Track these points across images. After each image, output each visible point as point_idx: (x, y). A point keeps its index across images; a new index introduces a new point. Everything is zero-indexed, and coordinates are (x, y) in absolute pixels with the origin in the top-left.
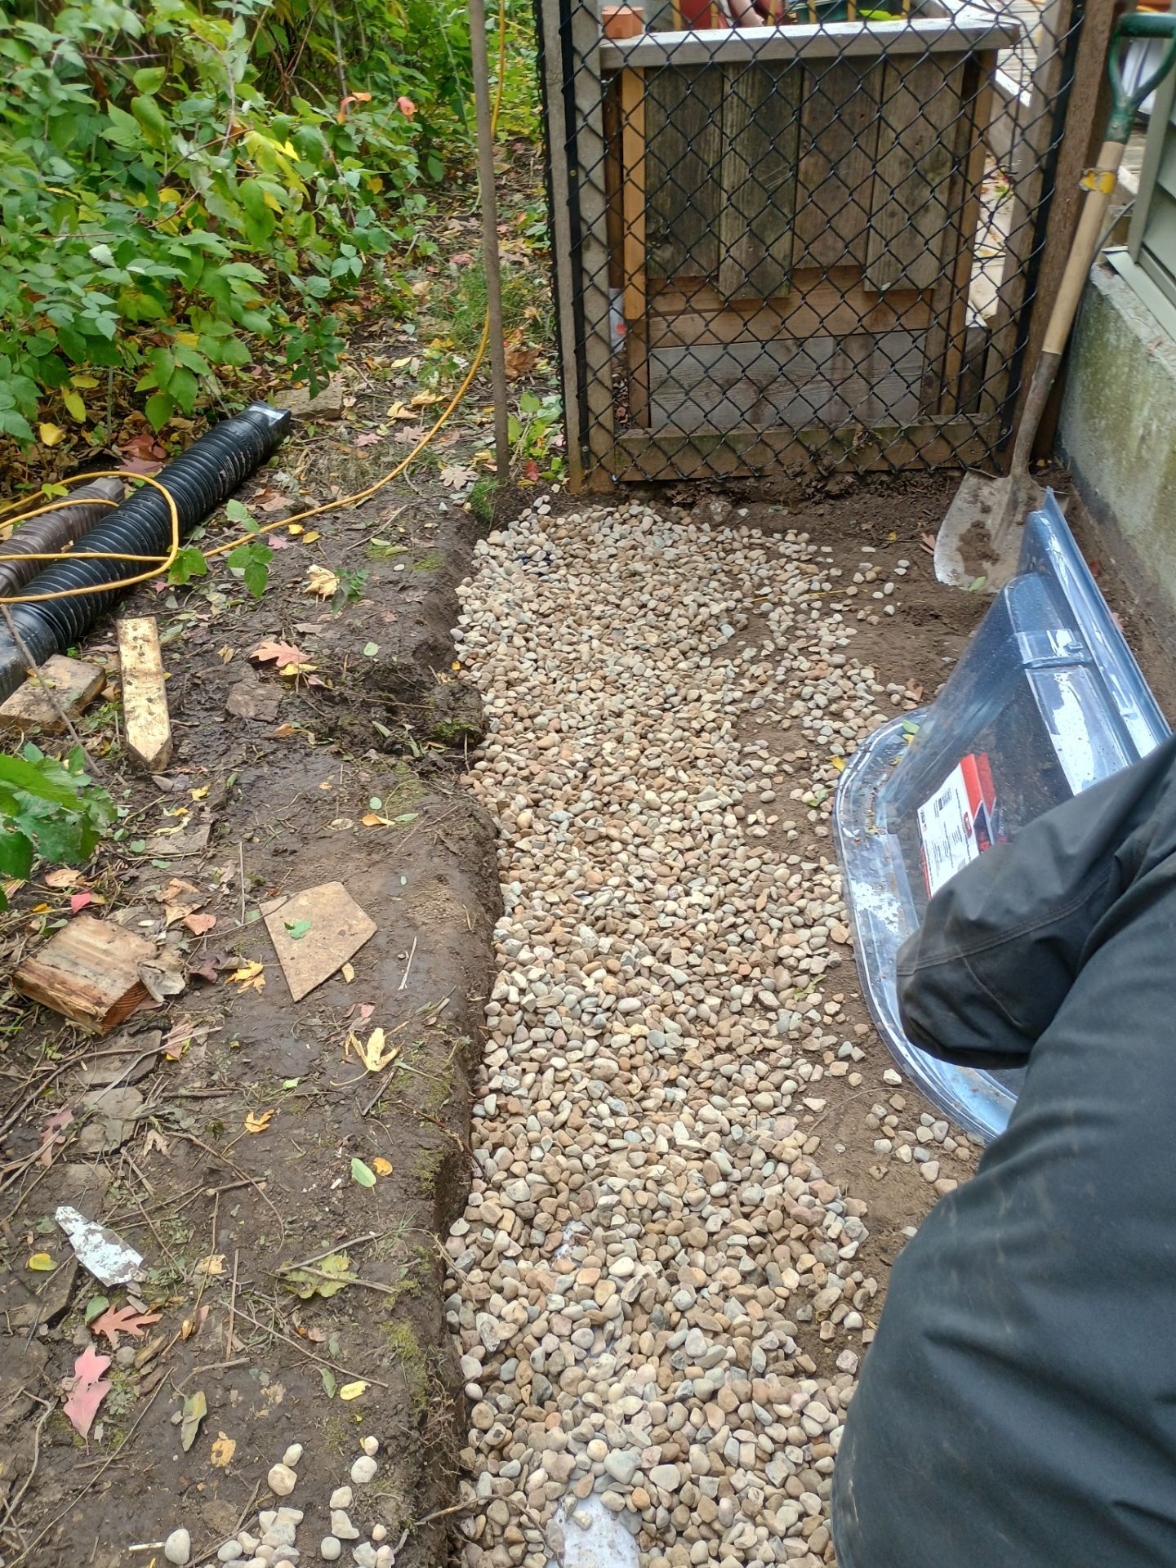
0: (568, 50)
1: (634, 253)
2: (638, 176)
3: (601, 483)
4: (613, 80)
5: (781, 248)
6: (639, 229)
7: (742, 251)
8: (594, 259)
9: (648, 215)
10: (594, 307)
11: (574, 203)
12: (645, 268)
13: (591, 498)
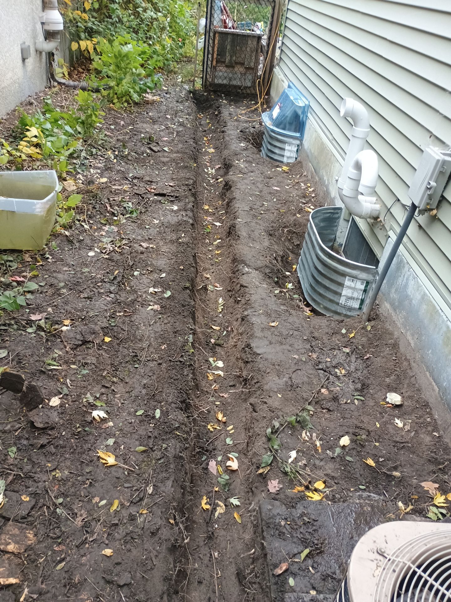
0: (210, 28)
1: (215, 56)
4: (215, 33)
5: (234, 58)
6: (216, 53)
7: (229, 57)
8: (210, 56)
9: (218, 51)
10: (209, 63)
11: (208, 48)
12: (216, 58)
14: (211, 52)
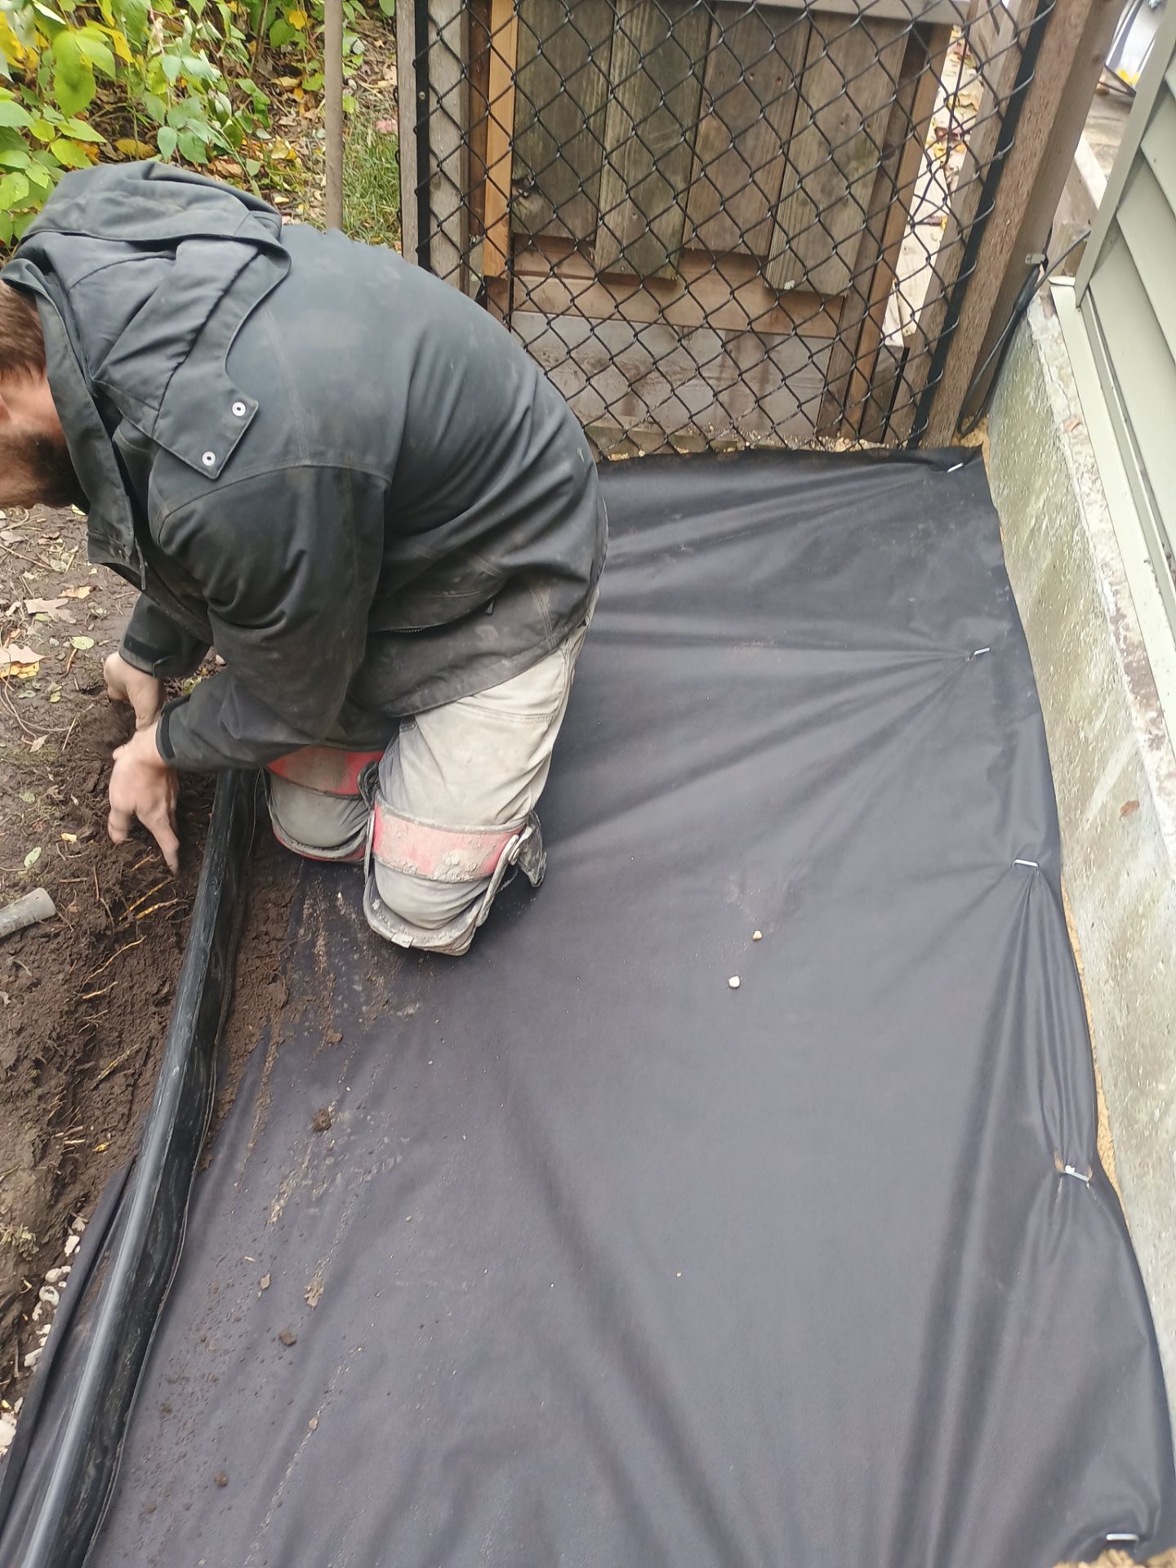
5: (669, 227)
6: (503, 171)
7: (619, 221)
8: (445, 202)
9: (514, 158)
10: (442, 257)
12: (508, 219)
14: (453, 167)
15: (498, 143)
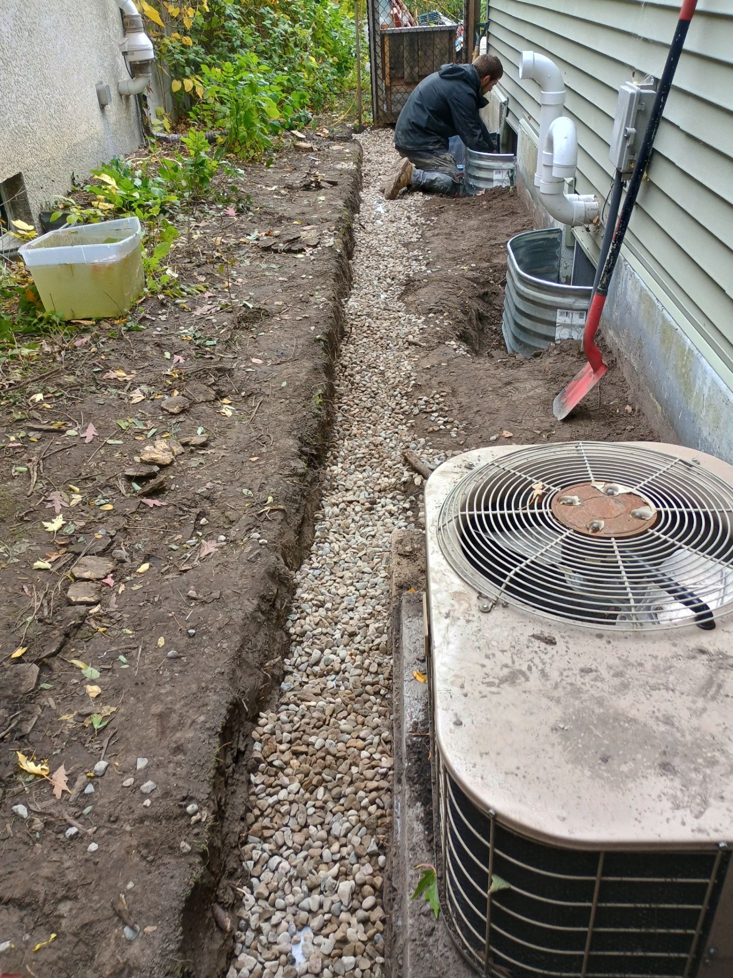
0: (375, 31)
1: (387, 70)
2: (388, 54)
3: (381, 124)
5: (416, 69)
6: (388, 65)
7: (408, 70)
8: (379, 72)
9: (390, 62)
10: (379, 82)
11: (375, 60)
12: (390, 74)
13: (379, 127)
14: (380, 65)
15: (387, 59)
